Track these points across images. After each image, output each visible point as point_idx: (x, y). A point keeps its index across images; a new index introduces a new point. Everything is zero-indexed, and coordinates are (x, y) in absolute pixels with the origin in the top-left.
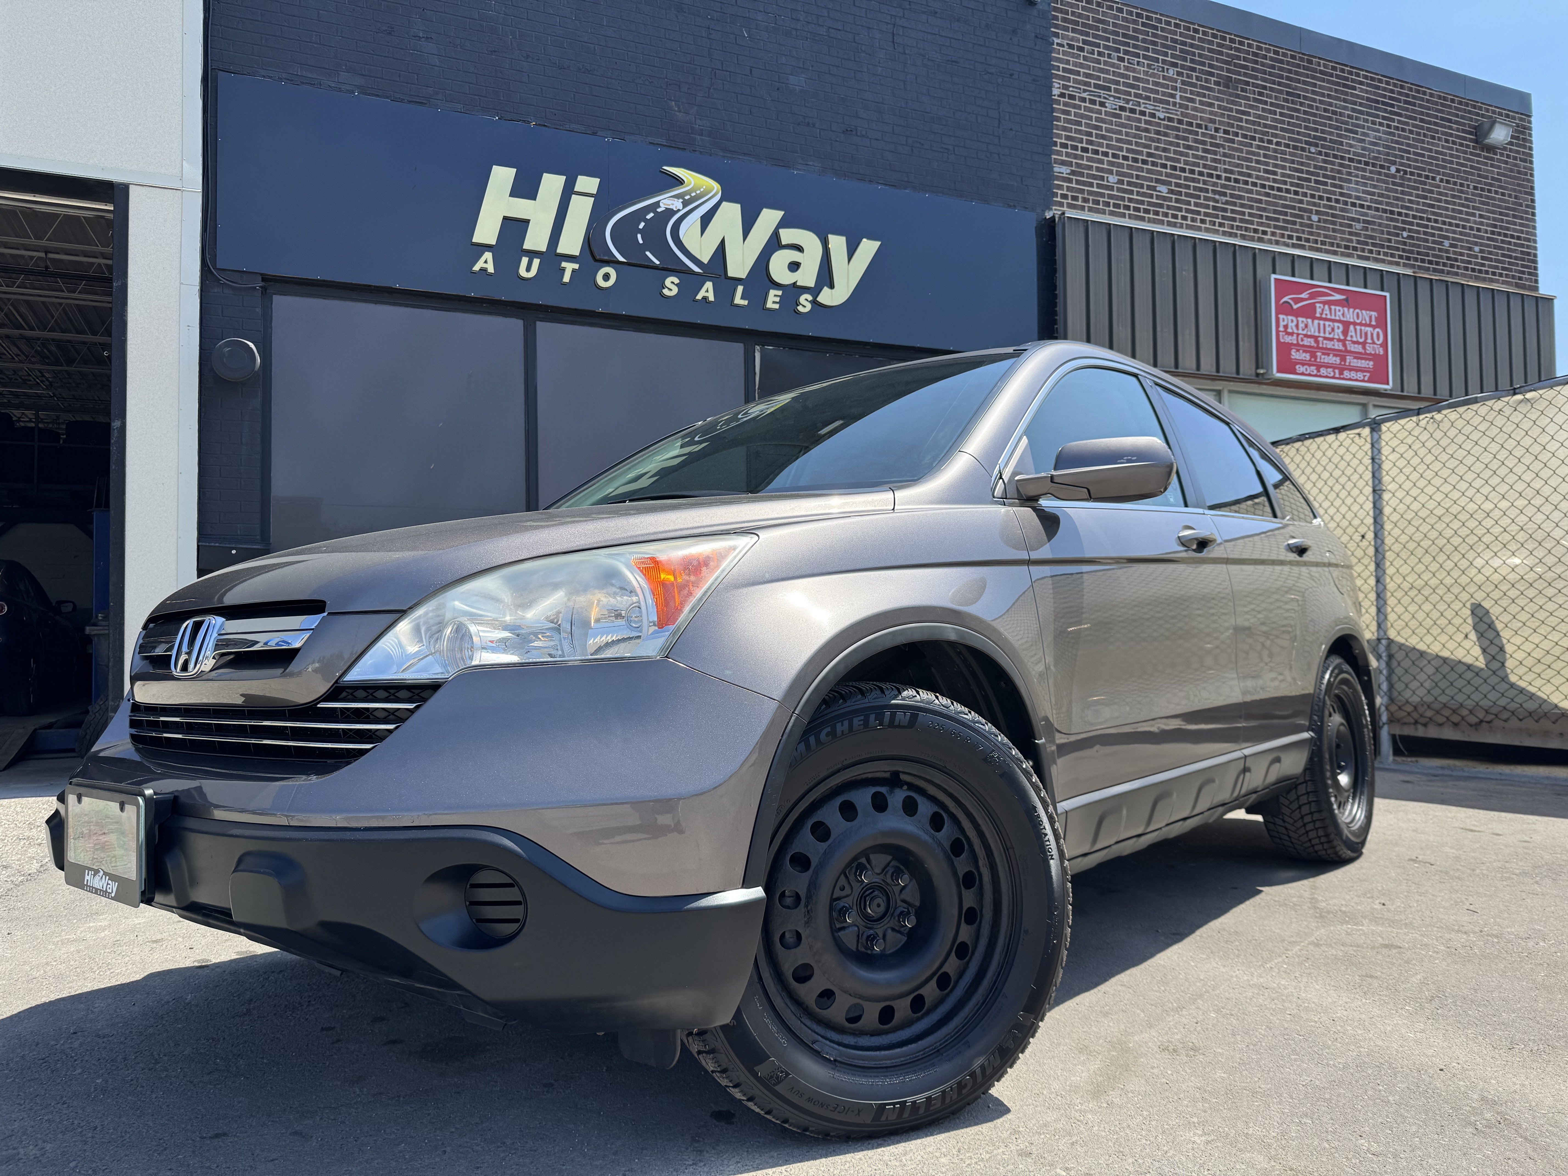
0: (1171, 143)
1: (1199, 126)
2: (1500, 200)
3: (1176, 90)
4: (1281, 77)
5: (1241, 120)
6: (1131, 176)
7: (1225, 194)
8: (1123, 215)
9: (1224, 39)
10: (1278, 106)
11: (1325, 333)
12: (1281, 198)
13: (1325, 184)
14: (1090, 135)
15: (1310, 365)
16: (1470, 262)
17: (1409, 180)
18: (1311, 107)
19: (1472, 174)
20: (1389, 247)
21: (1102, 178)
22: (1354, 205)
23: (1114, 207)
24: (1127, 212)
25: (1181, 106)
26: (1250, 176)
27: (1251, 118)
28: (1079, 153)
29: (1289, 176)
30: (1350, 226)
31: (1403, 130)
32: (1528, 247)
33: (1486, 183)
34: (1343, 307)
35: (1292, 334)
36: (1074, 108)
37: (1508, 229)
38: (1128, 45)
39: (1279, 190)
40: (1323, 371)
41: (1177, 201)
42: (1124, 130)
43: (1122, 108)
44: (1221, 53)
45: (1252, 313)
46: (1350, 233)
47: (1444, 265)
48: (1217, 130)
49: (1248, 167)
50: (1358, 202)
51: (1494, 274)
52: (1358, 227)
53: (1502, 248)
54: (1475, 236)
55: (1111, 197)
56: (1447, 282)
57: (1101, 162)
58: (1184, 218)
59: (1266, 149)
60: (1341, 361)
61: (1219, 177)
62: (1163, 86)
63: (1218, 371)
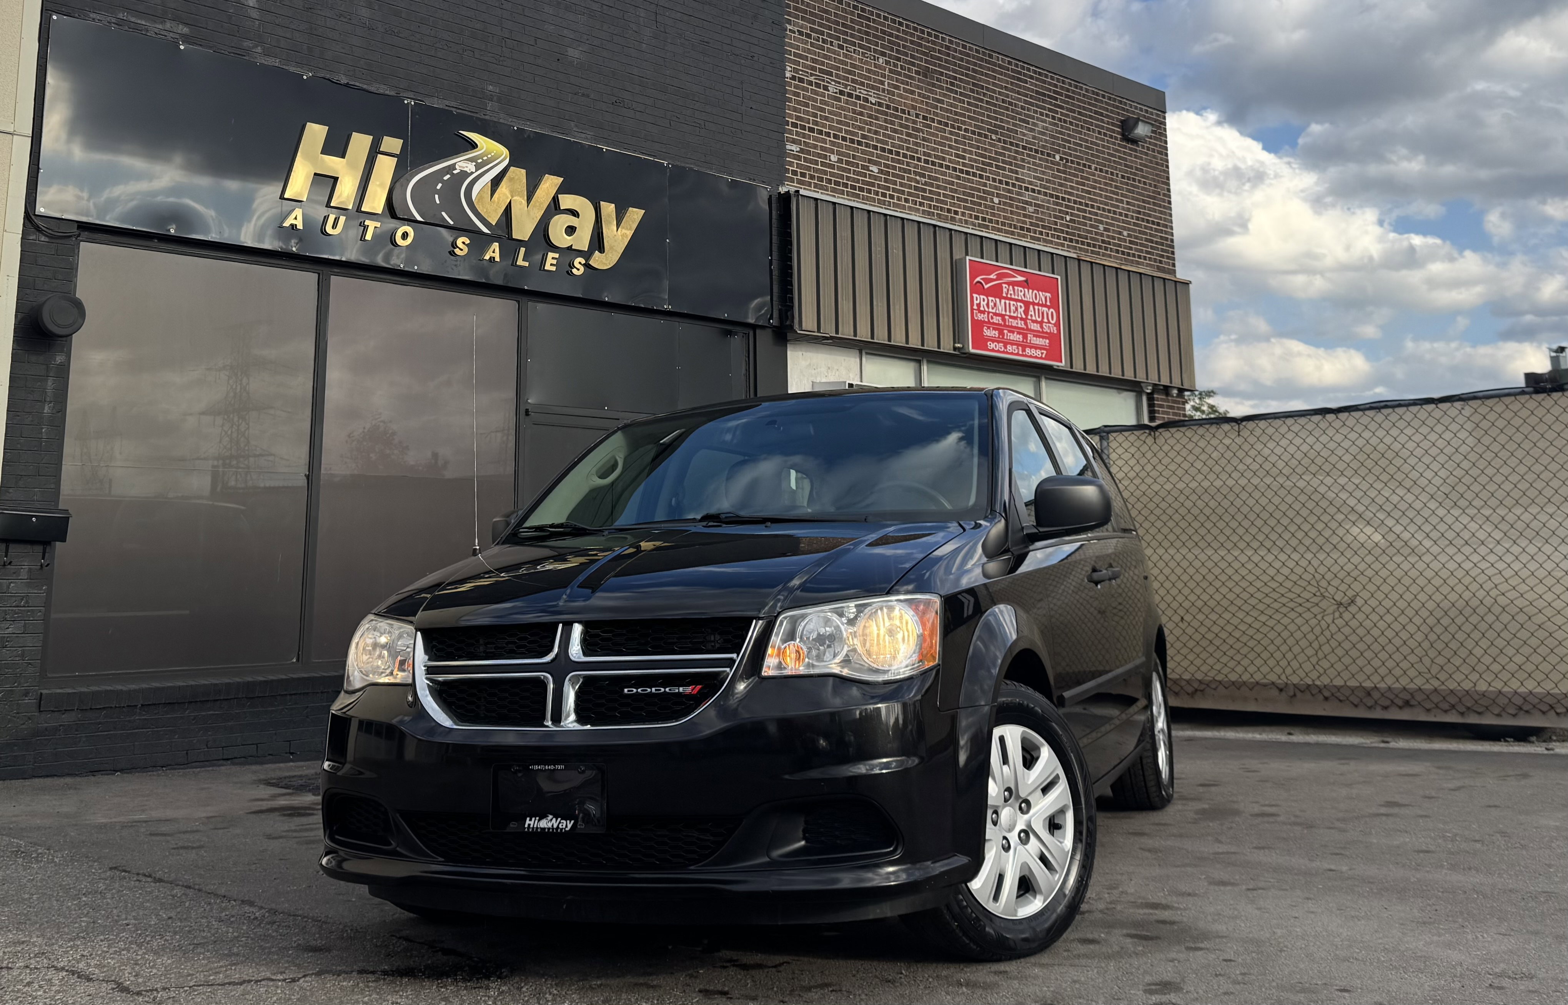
0: (881, 127)
1: (903, 111)
2: (1143, 189)
3: (885, 77)
4: (968, 69)
5: (936, 107)
6: (848, 156)
7: (923, 176)
8: (842, 193)
9: (923, 32)
10: (965, 95)
11: (1010, 311)
12: (969, 180)
13: (1004, 169)
14: (815, 116)
15: (999, 342)
16: (1120, 246)
17: (1071, 168)
18: (991, 97)
19: (1120, 164)
20: (1055, 230)
21: (825, 157)
22: (1027, 189)
23: (835, 185)
24: (846, 190)
25: (889, 92)
26: (944, 159)
27: (945, 106)
28: (806, 132)
29: (976, 161)
30: (1024, 209)
31: (1065, 122)
32: (1166, 233)
33: (1131, 173)
34: (1024, 288)
35: (983, 312)
36: (803, 91)
37: (1150, 215)
38: (846, 34)
39: (968, 173)
40: (1009, 348)
41: (886, 180)
42: (843, 112)
43: (841, 93)
44: (920, 45)
45: (950, 290)
46: (1025, 216)
47: (1100, 247)
48: (917, 116)
49: (943, 151)
50: (1031, 187)
51: (1139, 257)
52: (1030, 210)
53: (1145, 233)
54: (1125, 222)
55: (832, 175)
56: (1104, 266)
57: (824, 141)
58: (892, 197)
59: (958, 135)
60: (1023, 338)
61: (919, 159)
62: (875, 73)
63: (923, 345)
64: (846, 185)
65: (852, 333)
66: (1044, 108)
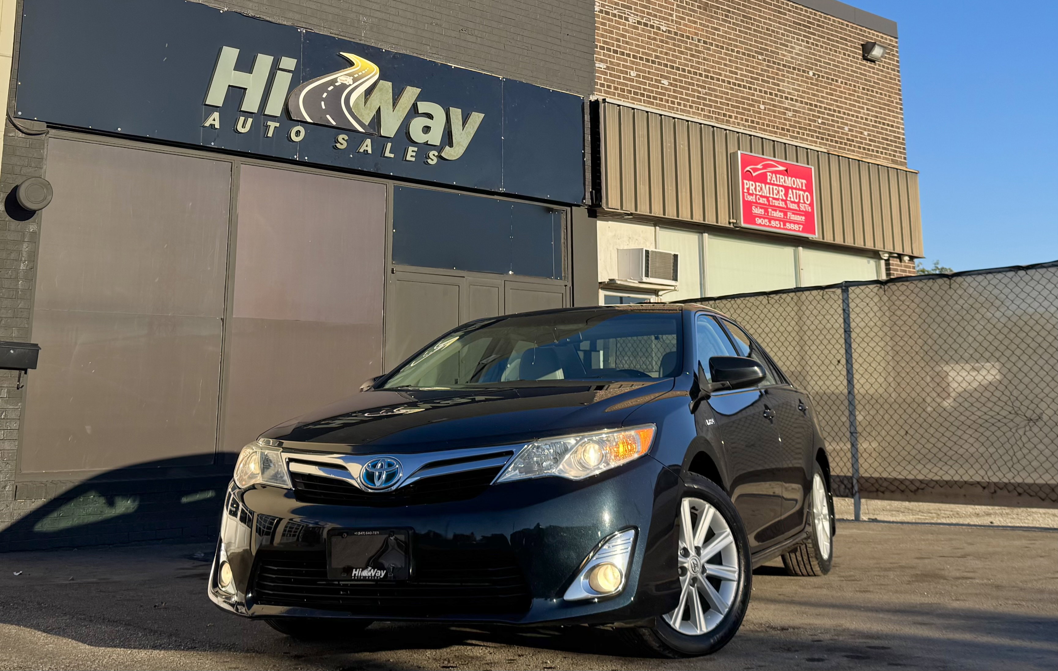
0: (670, 49)
1: (688, 37)
2: (880, 98)
3: (673, 11)
5: (714, 34)
6: (645, 72)
7: (704, 88)
8: (641, 101)
10: (738, 25)
11: (773, 194)
12: (740, 91)
13: (768, 82)
14: (618, 40)
15: (764, 218)
16: (861, 143)
17: (821, 81)
18: (758, 26)
19: (861, 79)
20: (810, 130)
21: (626, 73)
22: (787, 98)
23: (634, 94)
24: (642, 98)
25: (675, 22)
26: (720, 75)
27: (721, 33)
28: (612, 53)
29: (745, 76)
30: (785, 114)
31: (817, 45)
32: (897, 133)
33: (870, 86)
34: (784, 175)
35: (752, 195)
36: (609, 21)
37: (885, 119)
39: (739, 85)
40: (773, 222)
41: (675, 91)
42: (640, 38)
43: (639, 23)
45: (726, 177)
46: (785, 119)
47: (846, 144)
48: (699, 41)
49: (719, 68)
50: (789, 96)
51: (878, 152)
52: (790, 115)
53: (882, 133)
54: (864, 124)
55: (632, 86)
56: (849, 158)
57: (626, 61)
58: (680, 104)
59: (731, 55)
60: (784, 215)
61: (701, 75)
62: (665, 7)
63: (704, 220)
64: (643, 95)
65: (648, 211)
66: (800, 35)
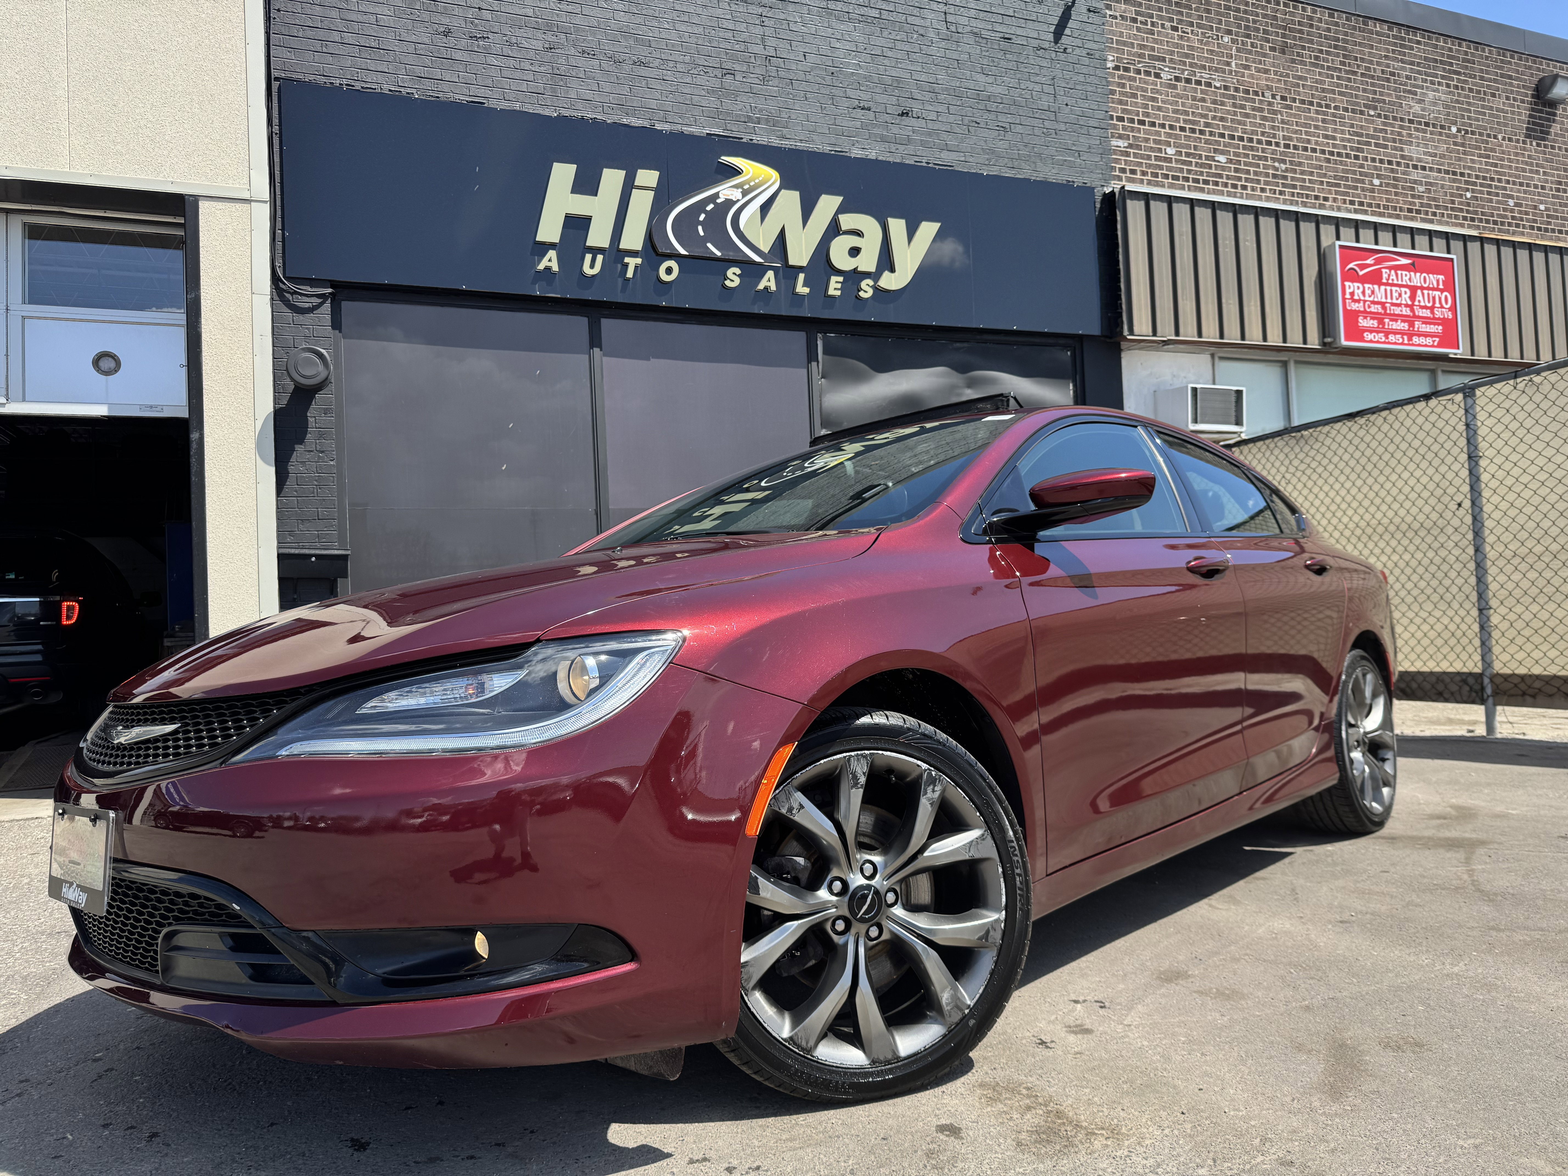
0: (1228, 112)
1: (1256, 93)
3: (1231, 58)
4: (1338, 40)
5: (1298, 85)
6: (1189, 147)
7: (1284, 161)
9: (1278, 4)
10: (1335, 69)
11: (1392, 298)
12: (1341, 163)
14: (1146, 106)
15: (1378, 332)
16: (1535, 221)
17: (1471, 139)
18: (1368, 69)
19: (1535, 131)
20: (1452, 209)
21: (1160, 150)
22: (1415, 167)
23: (1172, 179)
24: (1186, 184)
26: (1309, 141)
27: (1308, 83)
28: (1136, 125)
29: (1349, 141)
30: (1413, 189)
31: (1463, 89)
33: (1549, 140)
34: (1409, 271)
35: (1358, 301)
36: (1129, 80)
38: (1181, 13)
39: (1339, 155)
40: (1392, 338)
41: (1237, 170)
42: (1180, 100)
43: (1177, 79)
44: (1275, 18)
47: (1510, 224)
48: (1274, 97)
50: (1419, 164)
51: (1560, 231)
52: (1420, 189)
54: (1539, 194)
55: (1169, 169)
56: (1514, 242)
57: (1158, 133)
58: (1244, 187)
59: (1325, 114)
60: (1410, 326)
61: (1277, 144)
62: (1217, 54)
63: (1285, 341)
65: (1197, 334)
